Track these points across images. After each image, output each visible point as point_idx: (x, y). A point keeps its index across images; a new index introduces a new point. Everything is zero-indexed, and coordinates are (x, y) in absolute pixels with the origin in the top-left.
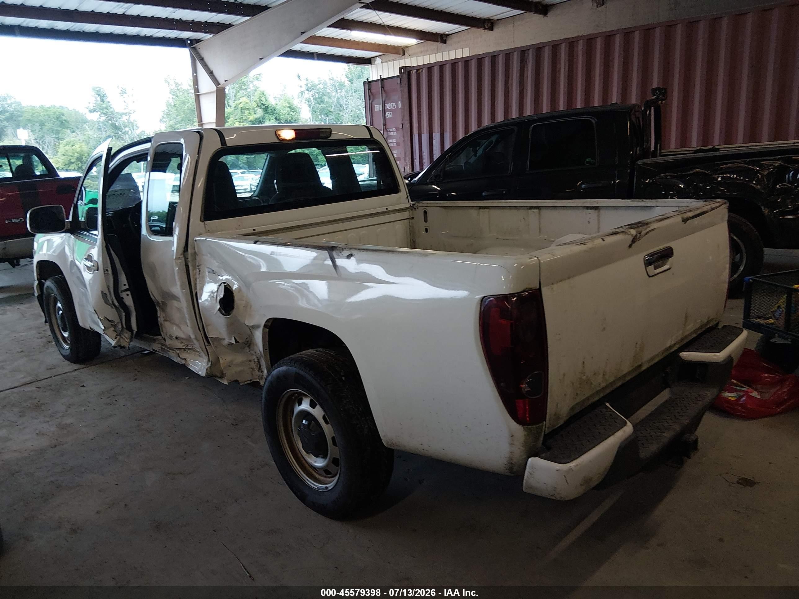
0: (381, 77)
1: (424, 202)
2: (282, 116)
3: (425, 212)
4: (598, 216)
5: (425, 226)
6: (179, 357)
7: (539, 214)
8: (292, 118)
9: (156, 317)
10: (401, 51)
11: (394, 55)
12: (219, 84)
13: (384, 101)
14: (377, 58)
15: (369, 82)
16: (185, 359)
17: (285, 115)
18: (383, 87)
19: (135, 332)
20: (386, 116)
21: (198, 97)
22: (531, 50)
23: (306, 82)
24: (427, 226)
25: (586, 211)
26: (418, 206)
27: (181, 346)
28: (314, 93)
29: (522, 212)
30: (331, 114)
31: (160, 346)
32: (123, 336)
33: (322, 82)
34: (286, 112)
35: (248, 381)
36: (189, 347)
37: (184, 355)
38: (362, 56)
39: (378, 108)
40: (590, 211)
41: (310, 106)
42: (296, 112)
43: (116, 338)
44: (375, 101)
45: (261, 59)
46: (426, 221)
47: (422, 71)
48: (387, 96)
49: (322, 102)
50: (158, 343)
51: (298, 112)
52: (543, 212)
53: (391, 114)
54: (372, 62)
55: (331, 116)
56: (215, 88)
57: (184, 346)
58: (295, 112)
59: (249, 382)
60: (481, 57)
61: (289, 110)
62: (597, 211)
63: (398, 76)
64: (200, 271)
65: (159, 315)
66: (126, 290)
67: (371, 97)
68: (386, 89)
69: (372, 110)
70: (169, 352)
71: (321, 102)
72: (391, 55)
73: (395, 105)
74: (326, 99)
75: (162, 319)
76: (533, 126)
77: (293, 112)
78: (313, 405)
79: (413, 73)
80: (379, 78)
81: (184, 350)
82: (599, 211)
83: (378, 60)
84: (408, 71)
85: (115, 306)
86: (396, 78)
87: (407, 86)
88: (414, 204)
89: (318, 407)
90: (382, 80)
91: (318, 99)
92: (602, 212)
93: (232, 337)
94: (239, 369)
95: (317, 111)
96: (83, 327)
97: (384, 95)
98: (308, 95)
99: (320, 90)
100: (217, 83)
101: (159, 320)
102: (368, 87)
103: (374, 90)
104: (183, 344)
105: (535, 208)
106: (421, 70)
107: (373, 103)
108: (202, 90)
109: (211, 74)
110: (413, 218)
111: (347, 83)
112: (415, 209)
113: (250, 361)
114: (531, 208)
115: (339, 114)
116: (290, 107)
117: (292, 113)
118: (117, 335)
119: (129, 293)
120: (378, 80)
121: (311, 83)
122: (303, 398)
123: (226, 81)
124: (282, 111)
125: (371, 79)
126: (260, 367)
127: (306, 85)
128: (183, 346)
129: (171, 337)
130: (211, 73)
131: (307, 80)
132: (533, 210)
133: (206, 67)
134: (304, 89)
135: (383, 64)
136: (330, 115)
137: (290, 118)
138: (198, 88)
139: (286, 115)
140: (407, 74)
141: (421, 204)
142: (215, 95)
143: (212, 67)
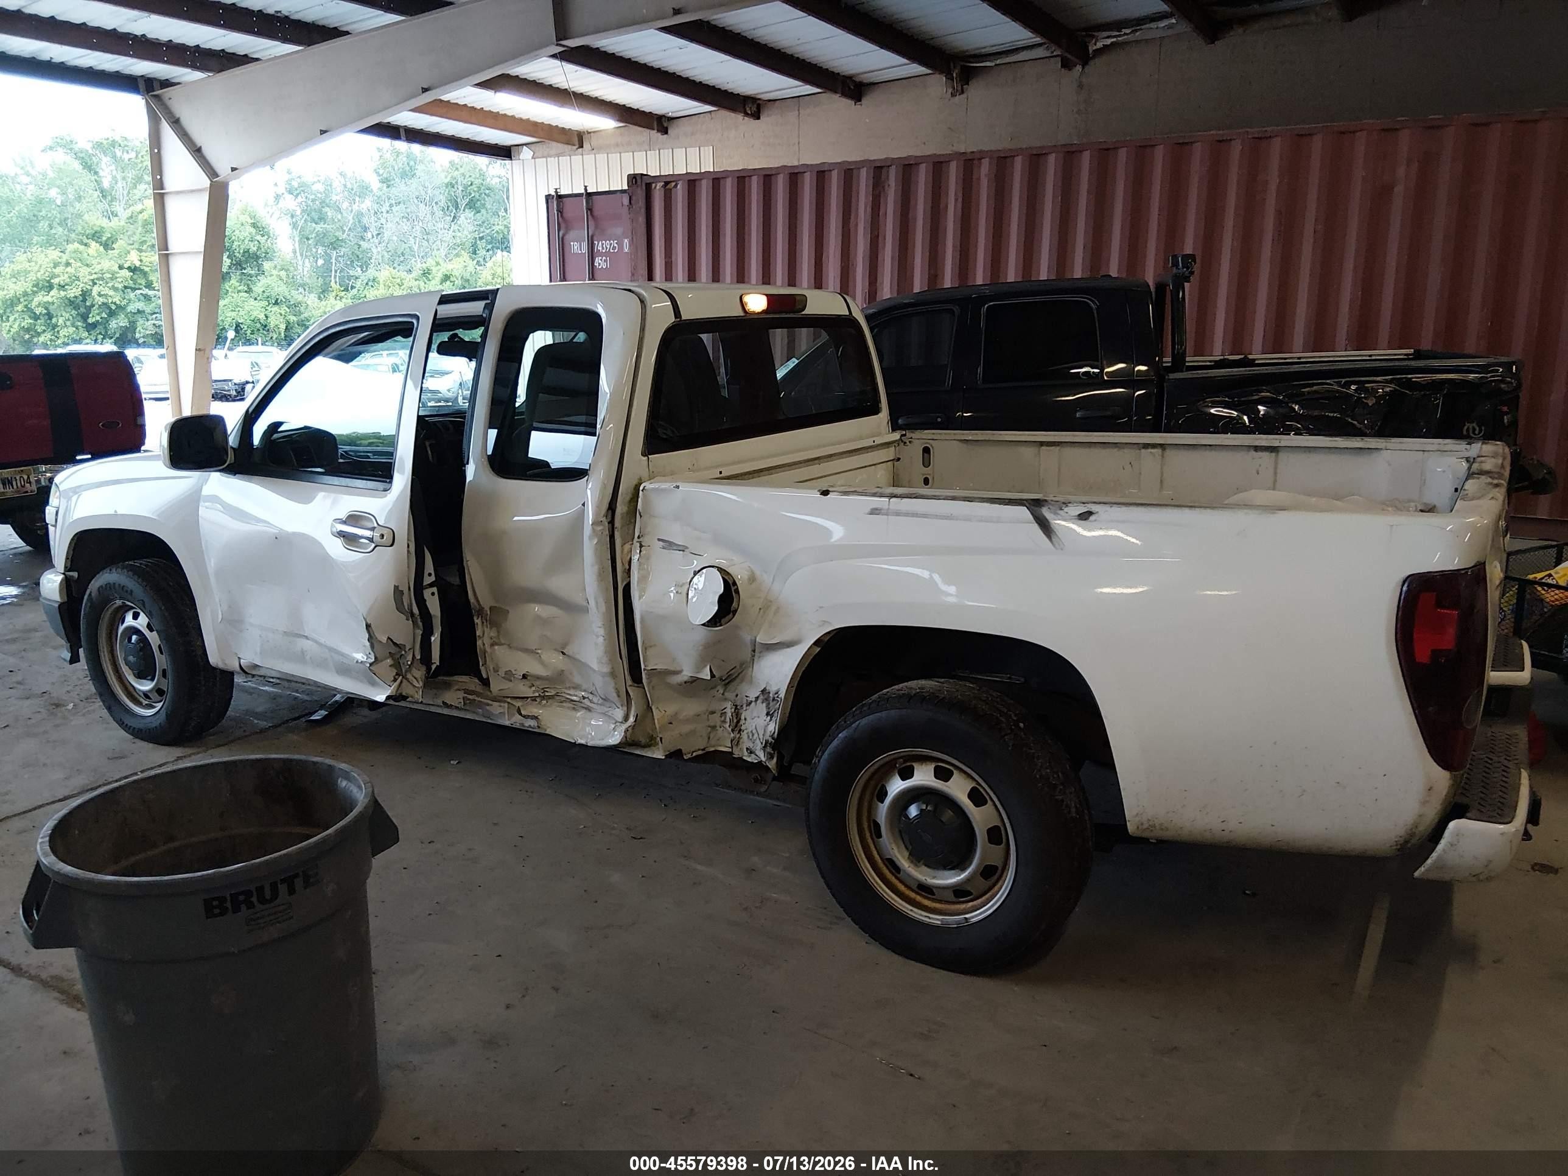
0: (586, 189)
1: (926, 431)
2: (236, 243)
3: (926, 450)
4: (1276, 463)
5: (923, 475)
6: (520, 714)
7: (1163, 456)
8: (258, 247)
9: (473, 638)
10: (577, 139)
11: (560, 145)
12: (218, 176)
13: (592, 236)
14: (525, 147)
15: (560, 197)
16: (536, 718)
17: (243, 240)
18: (590, 209)
19: (434, 667)
20: (596, 264)
21: (160, 199)
22: (894, 167)
23: (287, 177)
24: (929, 474)
25: (1253, 453)
26: (911, 438)
27: (529, 692)
28: (304, 199)
29: (1128, 454)
30: (343, 244)
31: (461, 694)
32: (409, 676)
33: (322, 179)
34: (247, 234)
35: (699, 750)
36: (547, 694)
37: (534, 710)
38: (493, 141)
39: (578, 248)
40: (1260, 454)
41: (294, 226)
42: (269, 237)
43: (395, 680)
44: (572, 235)
45: (323, 132)
46: (926, 463)
47: (676, 186)
48: (596, 227)
49: (322, 219)
50: (459, 690)
51: (272, 236)
52: (1169, 453)
53: (606, 261)
54: (512, 154)
55: (344, 249)
56: (207, 183)
57: (538, 692)
58: (266, 237)
59: (700, 752)
60: (796, 171)
61: (253, 231)
62: (1273, 454)
63: (623, 191)
64: (641, 546)
65: (478, 633)
66: (431, 585)
67: (563, 225)
68: (596, 213)
69: (563, 249)
70: (488, 705)
71: (320, 219)
72: (554, 144)
73: (615, 245)
74: (330, 213)
75: (487, 641)
76: (986, 306)
77: (263, 236)
78: (943, 774)
79: (658, 187)
80: (583, 191)
81: (534, 699)
82: (1277, 456)
83: (526, 153)
84: (646, 184)
85: (412, 615)
86: (618, 193)
87: (643, 210)
88: (905, 435)
89: (956, 776)
90: (589, 195)
91: (313, 213)
92: (1282, 456)
93: (706, 666)
94: (686, 728)
95: (310, 237)
96: (221, 666)
97: (591, 223)
98: (290, 203)
99: (319, 195)
100: (212, 172)
101: (479, 643)
102: (557, 206)
103: (569, 213)
104: (533, 688)
105: (1154, 446)
106: (673, 184)
107: (567, 237)
108: (171, 183)
109: (199, 155)
110: (899, 459)
111: (375, 184)
112: (905, 443)
113: (713, 713)
114: (1146, 446)
115: (360, 246)
116: (254, 225)
117: (259, 238)
118: (397, 674)
119: (435, 589)
120: (580, 195)
121: (299, 180)
122: (915, 765)
123: (233, 169)
124: (237, 232)
125: (563, 192)
126: (738, 722)
127: (289, 182)
128: (534, 692)
129: (509, 676)
130: (197, 152)
131: (289, 173)
132: (1150, 450)
133: (184, 137)
134: (281, 189)
135: (537, 160)
136: (341, 246)
137: (255, 249)
138: (161, 178)
139: (246, 242)
140: (644, 188)
141: (918, 434)
142: (206, 197)
143: (199, 139)
